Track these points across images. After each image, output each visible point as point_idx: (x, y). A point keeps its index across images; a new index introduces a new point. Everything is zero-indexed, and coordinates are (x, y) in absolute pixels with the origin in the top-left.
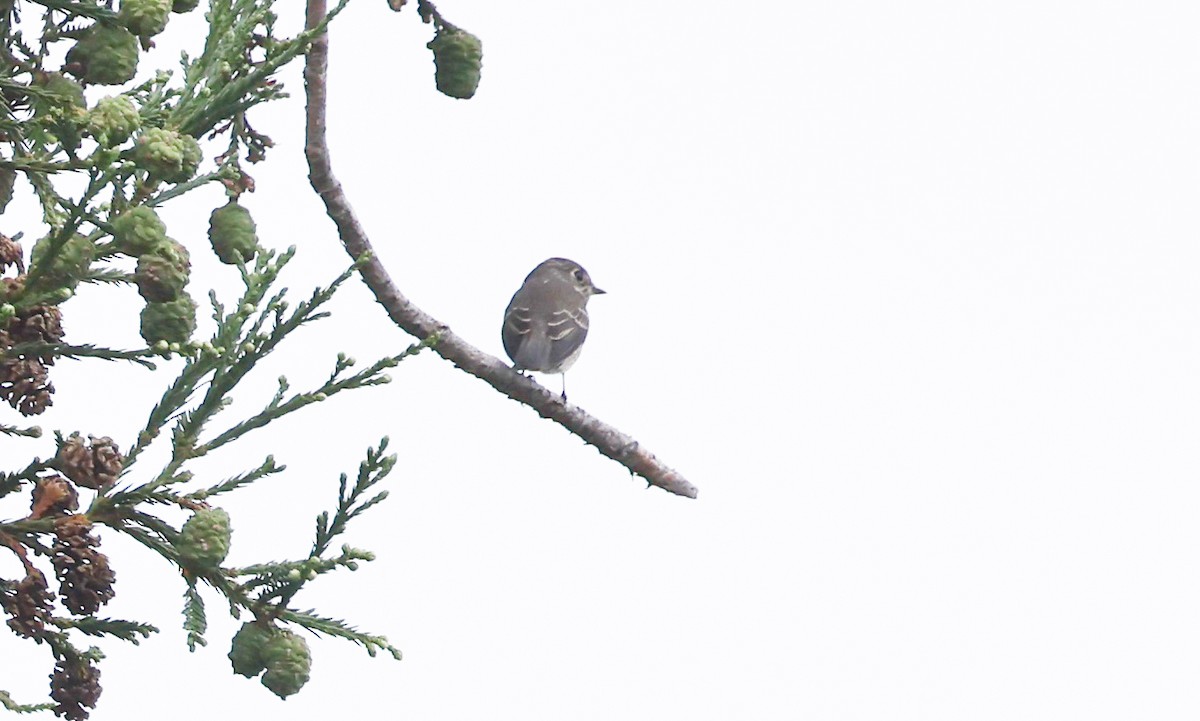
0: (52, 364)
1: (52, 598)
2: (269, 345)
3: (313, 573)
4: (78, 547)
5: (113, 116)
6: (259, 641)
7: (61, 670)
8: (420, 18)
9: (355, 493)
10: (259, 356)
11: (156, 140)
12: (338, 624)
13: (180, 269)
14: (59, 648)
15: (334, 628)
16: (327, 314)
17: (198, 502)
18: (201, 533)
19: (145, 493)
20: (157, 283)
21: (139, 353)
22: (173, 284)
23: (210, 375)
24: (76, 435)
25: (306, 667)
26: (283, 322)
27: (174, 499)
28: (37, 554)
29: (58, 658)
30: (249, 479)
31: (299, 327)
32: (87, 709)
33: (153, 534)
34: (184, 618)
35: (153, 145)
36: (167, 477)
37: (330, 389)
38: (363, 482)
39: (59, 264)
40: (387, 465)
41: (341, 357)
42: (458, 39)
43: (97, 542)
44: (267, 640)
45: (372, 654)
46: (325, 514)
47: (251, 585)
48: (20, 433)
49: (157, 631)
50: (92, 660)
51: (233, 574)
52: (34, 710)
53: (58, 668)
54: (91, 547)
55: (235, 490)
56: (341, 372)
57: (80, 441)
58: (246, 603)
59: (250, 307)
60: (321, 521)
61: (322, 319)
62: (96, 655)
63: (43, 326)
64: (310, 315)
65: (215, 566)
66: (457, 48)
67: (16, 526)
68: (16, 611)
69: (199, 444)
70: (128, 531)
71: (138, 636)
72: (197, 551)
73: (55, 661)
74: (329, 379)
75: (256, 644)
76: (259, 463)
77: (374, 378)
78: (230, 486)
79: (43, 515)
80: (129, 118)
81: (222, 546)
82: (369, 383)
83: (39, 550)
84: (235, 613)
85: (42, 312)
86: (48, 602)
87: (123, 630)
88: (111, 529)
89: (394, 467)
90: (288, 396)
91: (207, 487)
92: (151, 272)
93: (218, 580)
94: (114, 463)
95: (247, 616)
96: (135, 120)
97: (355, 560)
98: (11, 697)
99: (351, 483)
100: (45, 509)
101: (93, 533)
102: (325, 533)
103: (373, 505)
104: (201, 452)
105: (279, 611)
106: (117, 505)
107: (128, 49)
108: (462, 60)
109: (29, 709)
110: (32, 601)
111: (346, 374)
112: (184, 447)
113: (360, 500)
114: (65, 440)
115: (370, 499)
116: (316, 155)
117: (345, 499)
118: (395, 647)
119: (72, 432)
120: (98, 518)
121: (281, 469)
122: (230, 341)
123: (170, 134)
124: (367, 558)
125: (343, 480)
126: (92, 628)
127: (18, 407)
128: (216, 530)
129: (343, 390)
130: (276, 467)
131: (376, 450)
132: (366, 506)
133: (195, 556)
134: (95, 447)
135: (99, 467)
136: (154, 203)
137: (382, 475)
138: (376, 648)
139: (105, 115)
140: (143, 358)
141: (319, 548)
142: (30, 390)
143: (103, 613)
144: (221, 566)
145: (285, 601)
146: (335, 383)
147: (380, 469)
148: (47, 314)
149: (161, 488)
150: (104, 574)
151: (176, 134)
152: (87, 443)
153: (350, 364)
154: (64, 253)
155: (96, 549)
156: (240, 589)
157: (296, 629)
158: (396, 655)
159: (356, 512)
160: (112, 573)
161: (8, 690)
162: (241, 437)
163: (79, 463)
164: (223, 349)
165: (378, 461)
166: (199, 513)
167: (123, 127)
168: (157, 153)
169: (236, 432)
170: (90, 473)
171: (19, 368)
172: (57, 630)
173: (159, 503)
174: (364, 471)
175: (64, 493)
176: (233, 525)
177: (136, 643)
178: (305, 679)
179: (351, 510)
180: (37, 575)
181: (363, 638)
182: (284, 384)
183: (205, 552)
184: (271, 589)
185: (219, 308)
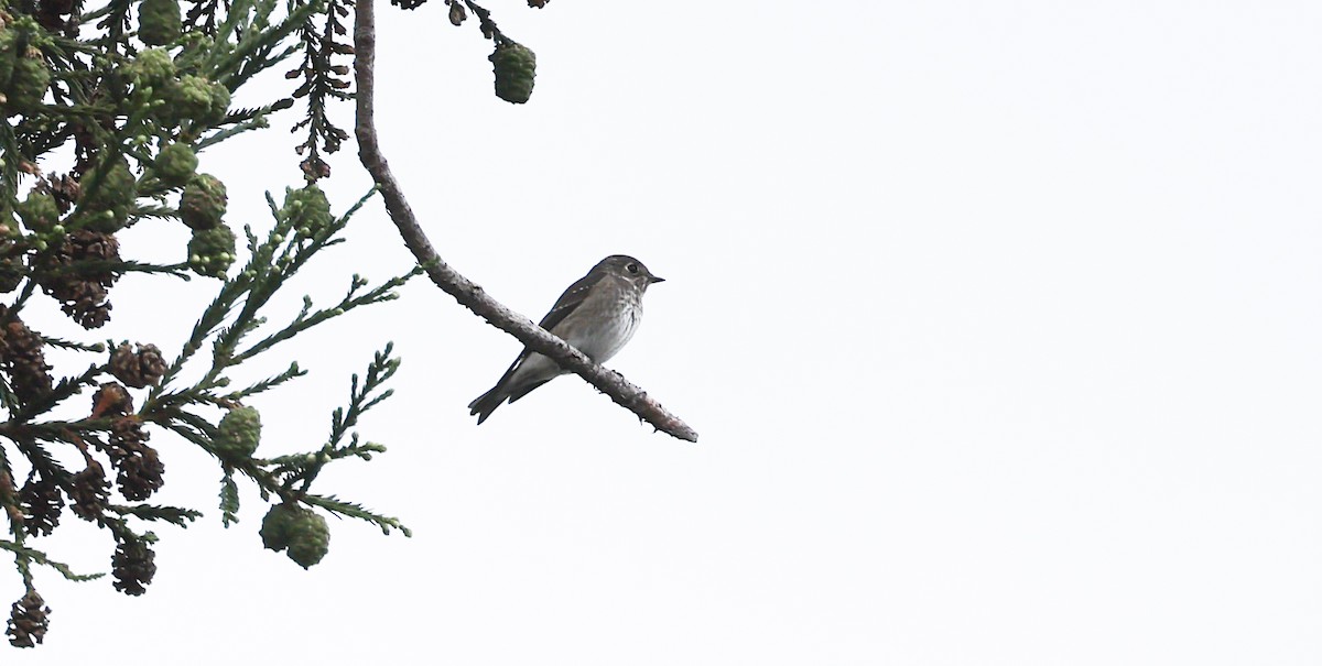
0: (111, 286)
1: (109, 485)
2: (293, 268)
3: (327, 457)
4: (131, 441)
5: (151, 65)
6: (286, 520)
7: (122, 551)
8: (482, 34)
9: (366, 390)
10: (285, 277)
11: (188, 85)
12: (357, 507)
13: (218, 201)
14: (119, 530)
15: (353, 511)
16: (343, 240)
17: (233, 402)
18: (235, 428)
19: (189, 396)
20: (197, 213)
21: (176, 267)
22: (212, 213)
23: (245, 296)
24: (126, 342)
25: (325, 542)
26: (305, 247)
27: (213, 399)
28: (98, 450)
29: (118, 541)
30: (277, 381)
31: (319, 251)
32: (144, 585)
33: (196, 431)
34: (220, 500)
35: (186, 90)
36: (208, 382)
37: (347, 305)
38: (372, 381)
39: (104, 191)
40: (393, 365)
41: (356, 277)
42: (515, 52)
43: (147, 436)
44: (291, 518)
45: (386, 532)
46: (340, 409)
47: (278, 472)
48: (85, 349)
49: (201, 515)
50: (147, 543)
51: (264, 463)
52: (89, 579)
53: (119, 550)
54: (141, 442)
55: (265, 391)
56: (356, 291)
57: (128, 347)
58: (273, 487)
59: (279, 237)
60: (337, 415)
61: (338, 244)
62: (151, 538)
63: (102, 252)
64: (328, 241)
65: (247, 455)
66: (515, 60)
67: (78, 425)
68: (78, 497)
69: (235, 354)
70: (175, 428)
71: (186, 520)
72: (230, 443)
73: (116, 544)
74: (346, 296)
75: (282, 523)
76: (285, 368)
77: (384, 295)
78: (261, 388)
79: (102, 415)
80: (165, 66)
81: (252, 438)
82: (380, 300)
83: (100, 446)
84: (265, 497)
85: (101, 241)
86: (105, 489)
87: (173, 515)
88: (160, 427)
89: (398, 368)
90: (311, 312)
91: (240, 389)
92: (193, 204)
93: (251, 468)
94: (157, 366)
95: (275, 499)
96: (171, 70)
97: (370, 452)
98: (70, 569)
99: (362, 383)
100: (103, 410)
101: (144, 429)
102: (340, 424)
103: (381, 401)
104: (237, 361)
105: (301, 494)
106: (165, 406)
107: (172, 14)
108: (516, 70)
109: (84, 578)
110: (91, 488)
111: (361, 292)
112: (223, 357)
113: (370, 397)
114: (116, 347)
115: (378, 397)
116: (364, 134)
117: (357, 396)
118: (406, 526)
119: (122, 341)
120: (148, 417)
121: (304, 373)
122: (262, 266)
123: (201, 80)
124: (380, 449)
125: (355, 379)
126: (147, 513)
127: (81, 321)
128: (248, 424)
129: (358, 306)
130: (300, 371)
131: (382, 353)
132: (375, 402)
133: (229, 447)
134: (141, 353)
135: (145, 369)
136: (197, 148)
137: (387, 375)
138: (389, 527)
139: (144, 65)
140: (179, 271)
141: (336, 438)
142: (91, 307)
143: (154, 500)
144: (253, 456)
145: (307, 485)
146: (351, 300)
147: (386, 370)
148: (105, 243)
149: (203, 392)
150: (154, 466)
151: (206, 80)
152: (135, 350)
153: (364, 283)
154: (109, 182)
155: (146, 443)
156: (269, 475)
157: (318, 510)
158: (407, 533)
159: (366, 407)
160: (161, 465)
161: (67, 563)
162: (272, 347)
163: (128, 366)
164: (255, 272)
165: (385, 363)
166: (233, 410)
167: (160, 73)
168: (189, 96)
169: (267, 343)
170: (137, 375)
171: (81, 288)
172: (117, 517)
173: (201, 404)
174: (373, 371)
175: (120, 397)
176: (262, 421)
177: (184, 526)
178: (324, 551)
179: (362, 405)
180: (96, 465)
181: (379, 519)
182: (308, 302)
183: (238, 444)
184: (293, 474)
185: (253, 239)
